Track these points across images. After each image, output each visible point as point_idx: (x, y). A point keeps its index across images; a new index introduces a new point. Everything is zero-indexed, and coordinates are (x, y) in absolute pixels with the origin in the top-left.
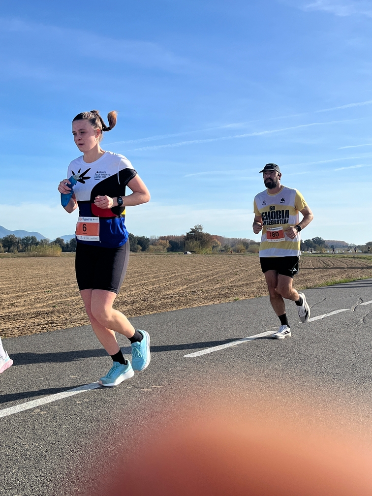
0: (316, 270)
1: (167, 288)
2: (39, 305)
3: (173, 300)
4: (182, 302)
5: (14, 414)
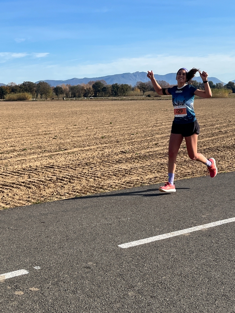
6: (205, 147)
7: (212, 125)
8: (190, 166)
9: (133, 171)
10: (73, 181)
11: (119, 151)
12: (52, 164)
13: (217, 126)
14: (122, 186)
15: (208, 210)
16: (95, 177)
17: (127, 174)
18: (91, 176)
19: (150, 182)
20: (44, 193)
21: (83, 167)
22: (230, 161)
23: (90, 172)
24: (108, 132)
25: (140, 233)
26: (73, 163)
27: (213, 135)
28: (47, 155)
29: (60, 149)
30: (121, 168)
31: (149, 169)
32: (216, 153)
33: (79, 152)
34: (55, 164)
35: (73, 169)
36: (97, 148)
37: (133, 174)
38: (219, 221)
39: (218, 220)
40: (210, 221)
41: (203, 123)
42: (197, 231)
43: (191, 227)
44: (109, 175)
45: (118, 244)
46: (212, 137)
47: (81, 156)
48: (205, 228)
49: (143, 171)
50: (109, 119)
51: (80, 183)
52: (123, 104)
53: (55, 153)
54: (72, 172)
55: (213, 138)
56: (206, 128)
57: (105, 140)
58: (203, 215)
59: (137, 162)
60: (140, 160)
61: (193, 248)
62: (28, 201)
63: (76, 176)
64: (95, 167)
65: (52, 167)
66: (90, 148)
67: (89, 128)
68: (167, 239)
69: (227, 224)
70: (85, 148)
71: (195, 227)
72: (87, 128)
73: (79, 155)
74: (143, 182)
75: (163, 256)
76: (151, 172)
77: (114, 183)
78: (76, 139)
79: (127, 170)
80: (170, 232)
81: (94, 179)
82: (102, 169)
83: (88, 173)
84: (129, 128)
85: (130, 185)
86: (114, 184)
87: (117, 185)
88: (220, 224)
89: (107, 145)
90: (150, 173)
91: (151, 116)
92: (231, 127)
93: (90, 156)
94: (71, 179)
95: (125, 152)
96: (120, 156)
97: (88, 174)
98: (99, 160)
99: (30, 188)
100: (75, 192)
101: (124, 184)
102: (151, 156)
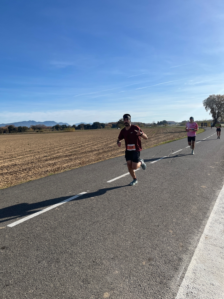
0: (163, 134)
1: (110, 144)
2: (67, 152)
3: (112, 148)
4: (115, 149)
5: (50, 210)
6: (80, 152)
7: (76, 143)
9: (56, 163)
11: (43, 156)
12: (14, 164)
13: (79, 143)
17: (54, 165)
18: (38, 167)
20: (22, 176)
24: (30, 149)
25: (109, 178)
26: (25, 162)
27: (80, 147)
28: (8, 160)
29: (13, 157)
30: (50, 163)
33: (23, 158)
34: (16, 163)
35: (27, 165)
37: (57, 165)
41: (71, 142)
44: (46, 166)
45: (106, 182)
49: (61, 163)
53: (11, 159)
54: (28, 167)
57: (31, 152)
60: (55, 159)
62: (17, 180)
64: (37, 163)
65: (16, 165)
66: (27, 156)
68: (120, 178)
73: (25, 159)
76: (64, 163)
77: (51, 169)
78: (17, 152)
79: (53, 163)
80: (118, 176)
81: (41, 168)
82: (41, 164)
83: (36, 166)
84: (39, 146)
89: (35, 154)
91: (45, 141)
92: (85, 143)
93: (30, 159)
94: (30, 169)
95: (46, 156)
96: (45, 158)
99: (12, 174)
102: (60, 157)
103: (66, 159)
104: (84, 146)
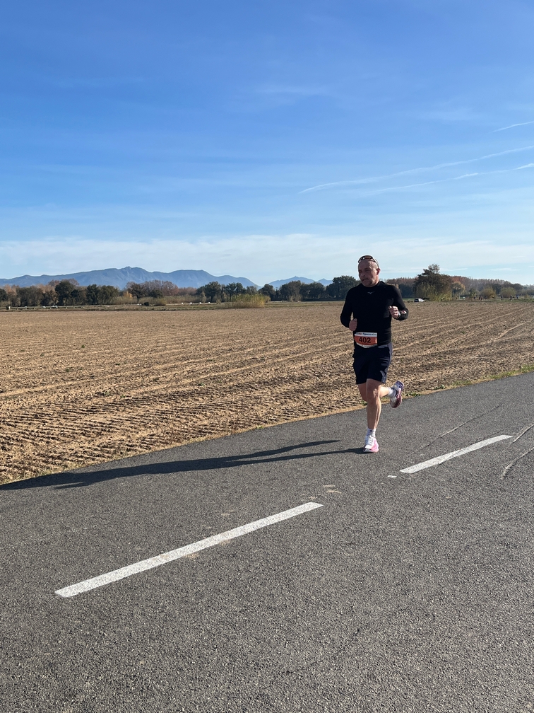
6: (231, 384)
7: (241, 349)
8: (208, 414)
9: (116, 425)
10: (9, 447)
11: (94, 392)
13: (249, 350)
14: (95, 452)
15: (232, 503)
16: (49, 438)
17: (105, 431)
18: (43, 436)
19: (143, 443)
21: (29, 422)
22: (268, 404)
23: (40, 430)
24: (76, 362)
25: (103, 560)
26: (13, 414)
27: (243, 364)
30: (95, 422)
31: (143, 422)
32: (248, 393)
33: (25, 395)
35: (12, 426)
36: (57, 388)
37: (116, 430)
38: (252, 524)
39: (249, 522)
40: (235, 524)
41: (228, 345)
42: (212, 547)
43: (201, 539)
44: (73, 433)
45: (57, 589)
46: (242, 367)
47: (27, 403)
48: (225, 539)
49: (133, 425)
50: (81, 341)
51: (21, 451)
52: (106, 317)
55: (243, 369)
56: (233, 353)
58: (223, 512)
59: (123, 411)
60: (127, 406)
61: (203, 586)
63: (15, 438)
64: (50, 421)
66: (45, 387)
67: (45, 355)
68: (155, 568)
69: (266, 527)
70: (37, 389)
71: (208, 539)
72: (41, 355)
73: (25, 400)
74: (131, 444)
75: (143, 610)
76: (145, 426)
77: (82, 447)
78: (21, 374)
79: (104, 424)
80: (161, 553)
81: (48, 442)
82: (61, 424)
83: (37, 432)
84: (112, 355)
85: (108, 449)
86: (81, 449)
87: (85, 451)
88: (253, 530)
89: (75, 382)
90: (143, 429)
91: (148, 336)
92: (271, 351)
93: (43, 402)
95: (103, 394)
96: (95, 400)
97: (36, 434)
98: (58, 409)
100: (10, 466)
101: (99, 449)
102: (147, 400)
103: (166, 407)
104: (263, 360)
